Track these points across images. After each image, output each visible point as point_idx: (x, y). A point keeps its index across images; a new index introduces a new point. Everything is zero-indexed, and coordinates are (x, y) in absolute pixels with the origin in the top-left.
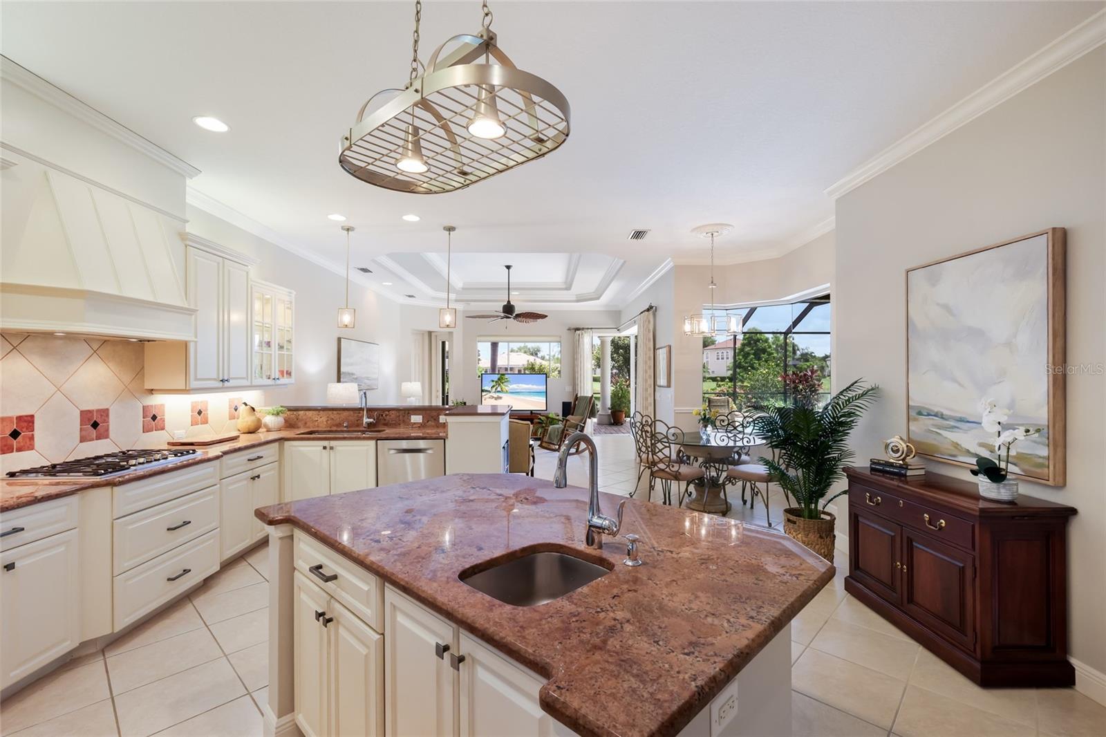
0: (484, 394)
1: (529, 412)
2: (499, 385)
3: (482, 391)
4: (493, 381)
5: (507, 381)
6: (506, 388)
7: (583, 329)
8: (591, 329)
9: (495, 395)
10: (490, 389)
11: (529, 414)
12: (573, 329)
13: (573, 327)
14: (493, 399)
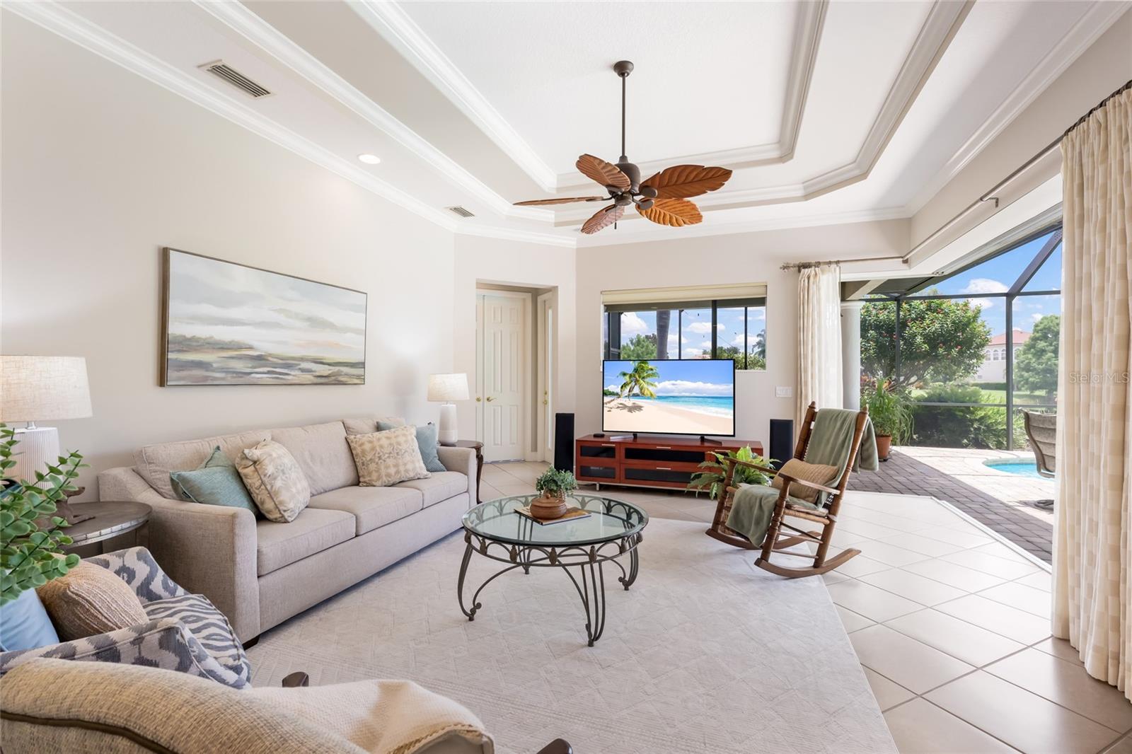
0: (607, 399)
1: (699, 437)
2: (637, 381)
3: (605, 394)
4: (624, 374)
5: (653, 375)
6: (651, 388)
7: (818, 264)
8: (838, 262)
9: (629, 402)
10: (618, 390)
11: (699, 443)
12: (794, 266)
13: (792, 262)
14: (625, 411)
